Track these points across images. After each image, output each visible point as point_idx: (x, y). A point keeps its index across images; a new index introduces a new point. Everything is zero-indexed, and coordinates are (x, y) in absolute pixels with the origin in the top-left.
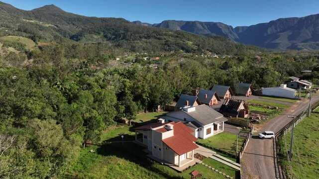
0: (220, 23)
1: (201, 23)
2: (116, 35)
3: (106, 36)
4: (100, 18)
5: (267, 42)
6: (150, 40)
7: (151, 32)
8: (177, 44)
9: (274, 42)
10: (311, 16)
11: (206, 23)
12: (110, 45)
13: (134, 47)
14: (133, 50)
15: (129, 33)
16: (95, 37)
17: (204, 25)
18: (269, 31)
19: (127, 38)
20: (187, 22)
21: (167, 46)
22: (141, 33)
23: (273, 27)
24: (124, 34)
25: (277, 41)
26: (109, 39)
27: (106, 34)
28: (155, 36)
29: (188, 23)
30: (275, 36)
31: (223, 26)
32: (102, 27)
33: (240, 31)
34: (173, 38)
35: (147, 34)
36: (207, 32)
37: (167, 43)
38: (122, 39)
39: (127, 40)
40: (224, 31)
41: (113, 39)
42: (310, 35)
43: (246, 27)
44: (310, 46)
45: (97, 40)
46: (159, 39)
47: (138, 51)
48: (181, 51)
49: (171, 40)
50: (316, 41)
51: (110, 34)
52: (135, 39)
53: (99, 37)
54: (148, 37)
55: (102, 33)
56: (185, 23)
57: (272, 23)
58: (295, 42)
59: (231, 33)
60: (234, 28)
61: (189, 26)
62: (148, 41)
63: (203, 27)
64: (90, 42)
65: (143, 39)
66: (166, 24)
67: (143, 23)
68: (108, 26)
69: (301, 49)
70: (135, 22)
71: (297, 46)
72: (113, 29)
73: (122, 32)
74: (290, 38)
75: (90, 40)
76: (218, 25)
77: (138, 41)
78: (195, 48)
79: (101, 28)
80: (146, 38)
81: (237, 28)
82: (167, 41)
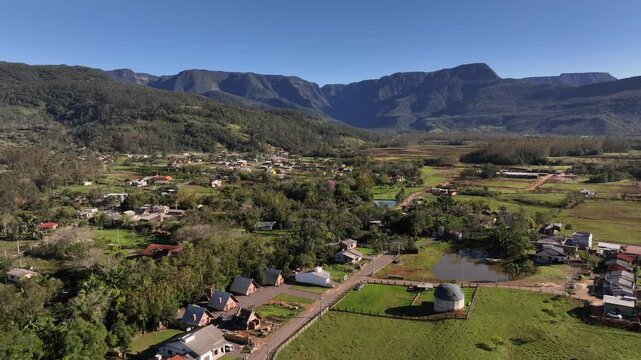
0: (294, 78)
1: (259, 77)
2: (77, 110)
3: (52, 111)
4: (35, 66)
5: (379, 115)
6: (154, 124)
7: (155, 105)
8: (210, 132)
9: (389, 115)
10: (444, 70)
11: (268, 77)
12: (64, 132)
13: (120, 140)
14: (118, 147)
15: (107, 106)
16: (26, 112)
17: (265, 81)
18: (382, 94)
19: (104, 117)
20: (232, 73)
21: (189, 138)
22: (134, 108)
23: (387, 87)
24: (96, 107)
25: (395, 113)
26: (61, 118)
27: (52, 105)
28: (163, 115)
29: (232, 76)
30: (391, 104)
31: (301, 83)
32: (42, 92)
33: (332, 93)
34: (202, 119)
35: (147, 110)
36: (272, 94)
37: (189, 130)
38: (92, 119)
39: (103, 122)
40: (304, 93)
41: (70, 118)
42: (443, 103)
43: (343, 86)
44: (444, 122)
45: (29, 118)
46: (174, 121)
47: (128, 149)
48: (219, 145)
49: (198, 122)
50: (452, 115)
51: (63, 105)
52: (122, 122)
53: (36, 111)
54: (149, 116)
55: (43, 105)
56: (227, 76)
57: (385, 80)
58: (422, 115)
59: (317, 98)
60: (321, 86)
61: (236, 83)
62: (150, 124)
63: (264, 85)
64: (13, 125)
65: (139, 121)
66: (188, 78)
67: (138, 74)
68: (56, 88)
69: (431, 128)
70: (119, 73)
71: (424, 122)
72: (70, 96)
73: (90, 102)
74: (415, 108)
75: (12, 118)
76: (291, 81)
77: (130, 127)
78: (246, 138)
79: (39, 93)
80: (144, 118)
81: (327, 88)
82: (189, 126)
